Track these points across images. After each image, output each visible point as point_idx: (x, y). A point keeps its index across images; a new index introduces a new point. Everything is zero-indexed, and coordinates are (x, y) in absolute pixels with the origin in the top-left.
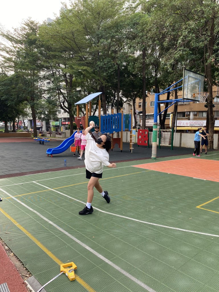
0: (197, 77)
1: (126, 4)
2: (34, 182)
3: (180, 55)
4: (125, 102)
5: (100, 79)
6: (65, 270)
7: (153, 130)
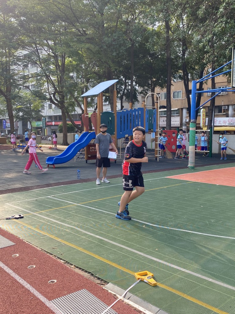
2: (49, 197)
3: (222, 29)
4: (141, 93)
5: (107, 61)
6: (143, 277)
7: (190, 130)
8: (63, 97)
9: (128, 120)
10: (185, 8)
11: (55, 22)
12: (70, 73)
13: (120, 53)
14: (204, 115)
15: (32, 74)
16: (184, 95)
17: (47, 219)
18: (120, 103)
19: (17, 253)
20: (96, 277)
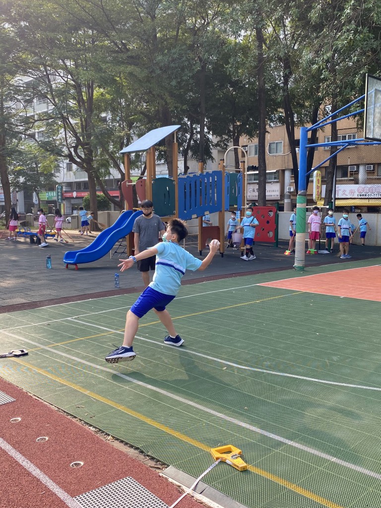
2: (69, 319)
4: (217, 145)
5: (162, 94)
6: (224, 456)
8: (89, 153)
9: (196, 190)
10: (287, 9)
11: (77, 29)
12: (101, 112)
13: (182, 81)
14: (318, 180)
15: (39, 115)
16: (287, 148)
17: (66, 357)
18: (183, 162)
19: (18, 416)
20: (148, 456)
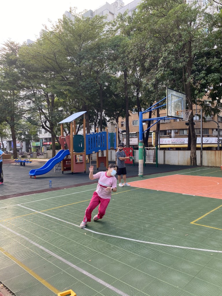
0: (180, 95)
1: (106, 27)
3: (162, 75)
5: (82, 98)
7: (139, 148)
9: (94, 140)
10: (136, 62)
12: (58, 107)
13: (91, 93)
14: (154, 136)
18: (94, 128)
